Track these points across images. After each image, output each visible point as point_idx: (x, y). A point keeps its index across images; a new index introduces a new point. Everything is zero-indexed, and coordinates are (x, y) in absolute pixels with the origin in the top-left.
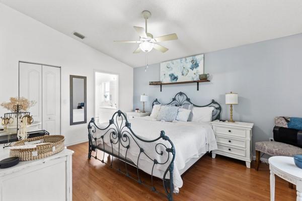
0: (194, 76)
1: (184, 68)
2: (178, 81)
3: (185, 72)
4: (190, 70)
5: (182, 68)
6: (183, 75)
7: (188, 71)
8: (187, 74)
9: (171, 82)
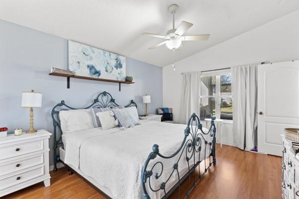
0: (118, 76)
1: (108, 63)
2: (100, 77)
3: (109, 69)
4: (115, 69)
5: (106, 63)
6: (107, 71)
7: (112, 68)
8: (111, 72)
9: (89, 76)
